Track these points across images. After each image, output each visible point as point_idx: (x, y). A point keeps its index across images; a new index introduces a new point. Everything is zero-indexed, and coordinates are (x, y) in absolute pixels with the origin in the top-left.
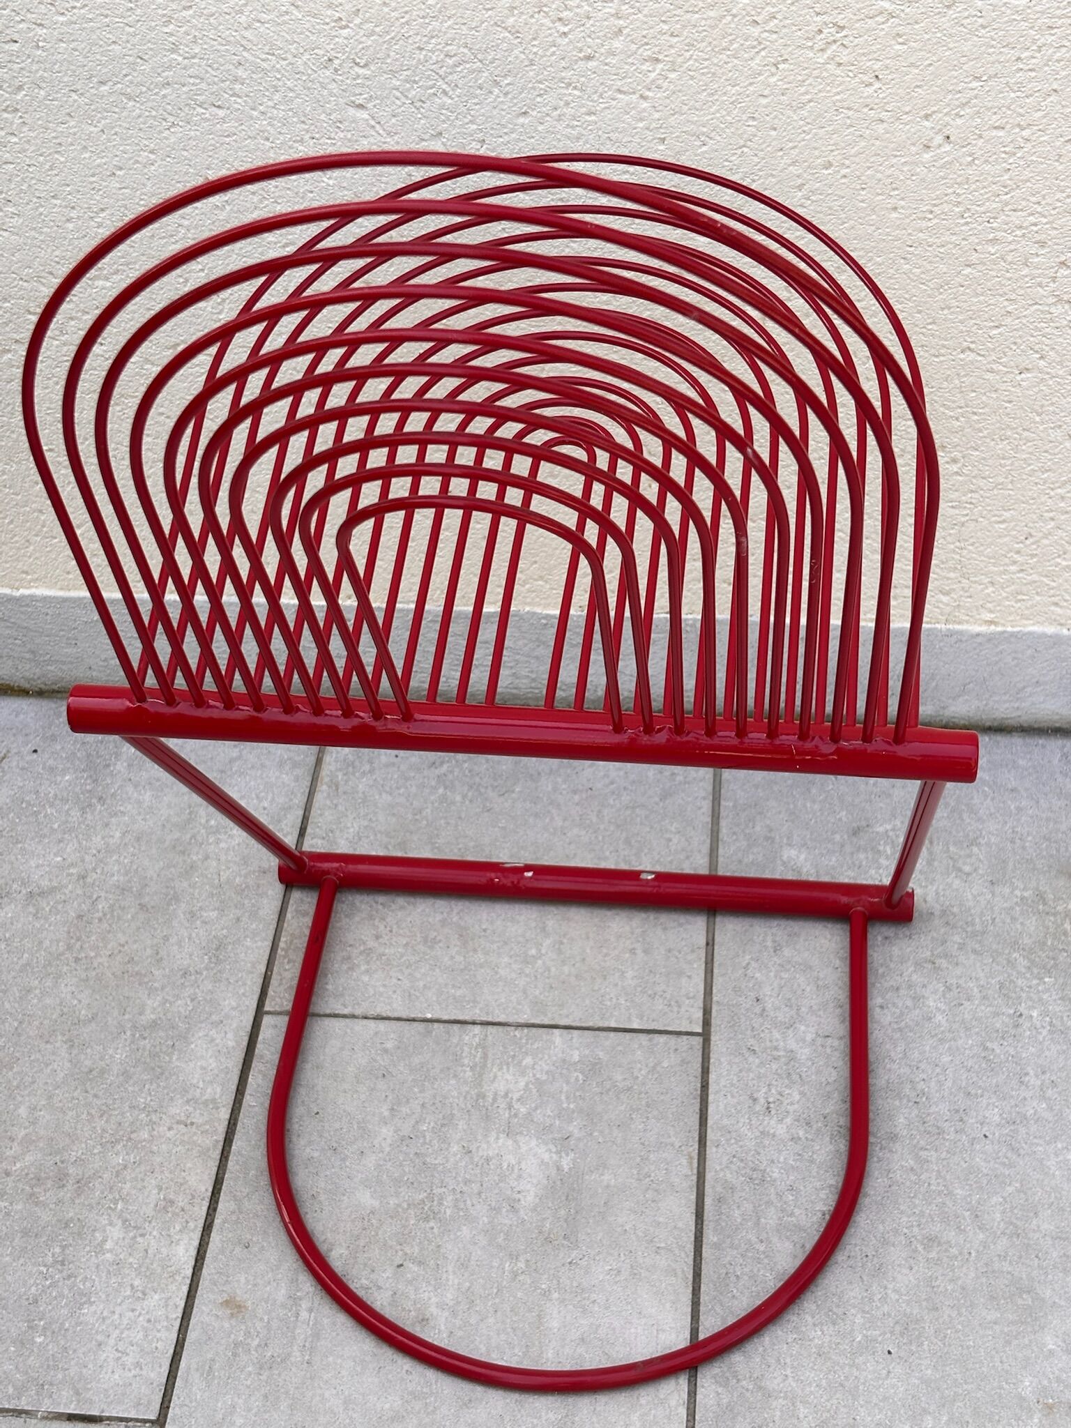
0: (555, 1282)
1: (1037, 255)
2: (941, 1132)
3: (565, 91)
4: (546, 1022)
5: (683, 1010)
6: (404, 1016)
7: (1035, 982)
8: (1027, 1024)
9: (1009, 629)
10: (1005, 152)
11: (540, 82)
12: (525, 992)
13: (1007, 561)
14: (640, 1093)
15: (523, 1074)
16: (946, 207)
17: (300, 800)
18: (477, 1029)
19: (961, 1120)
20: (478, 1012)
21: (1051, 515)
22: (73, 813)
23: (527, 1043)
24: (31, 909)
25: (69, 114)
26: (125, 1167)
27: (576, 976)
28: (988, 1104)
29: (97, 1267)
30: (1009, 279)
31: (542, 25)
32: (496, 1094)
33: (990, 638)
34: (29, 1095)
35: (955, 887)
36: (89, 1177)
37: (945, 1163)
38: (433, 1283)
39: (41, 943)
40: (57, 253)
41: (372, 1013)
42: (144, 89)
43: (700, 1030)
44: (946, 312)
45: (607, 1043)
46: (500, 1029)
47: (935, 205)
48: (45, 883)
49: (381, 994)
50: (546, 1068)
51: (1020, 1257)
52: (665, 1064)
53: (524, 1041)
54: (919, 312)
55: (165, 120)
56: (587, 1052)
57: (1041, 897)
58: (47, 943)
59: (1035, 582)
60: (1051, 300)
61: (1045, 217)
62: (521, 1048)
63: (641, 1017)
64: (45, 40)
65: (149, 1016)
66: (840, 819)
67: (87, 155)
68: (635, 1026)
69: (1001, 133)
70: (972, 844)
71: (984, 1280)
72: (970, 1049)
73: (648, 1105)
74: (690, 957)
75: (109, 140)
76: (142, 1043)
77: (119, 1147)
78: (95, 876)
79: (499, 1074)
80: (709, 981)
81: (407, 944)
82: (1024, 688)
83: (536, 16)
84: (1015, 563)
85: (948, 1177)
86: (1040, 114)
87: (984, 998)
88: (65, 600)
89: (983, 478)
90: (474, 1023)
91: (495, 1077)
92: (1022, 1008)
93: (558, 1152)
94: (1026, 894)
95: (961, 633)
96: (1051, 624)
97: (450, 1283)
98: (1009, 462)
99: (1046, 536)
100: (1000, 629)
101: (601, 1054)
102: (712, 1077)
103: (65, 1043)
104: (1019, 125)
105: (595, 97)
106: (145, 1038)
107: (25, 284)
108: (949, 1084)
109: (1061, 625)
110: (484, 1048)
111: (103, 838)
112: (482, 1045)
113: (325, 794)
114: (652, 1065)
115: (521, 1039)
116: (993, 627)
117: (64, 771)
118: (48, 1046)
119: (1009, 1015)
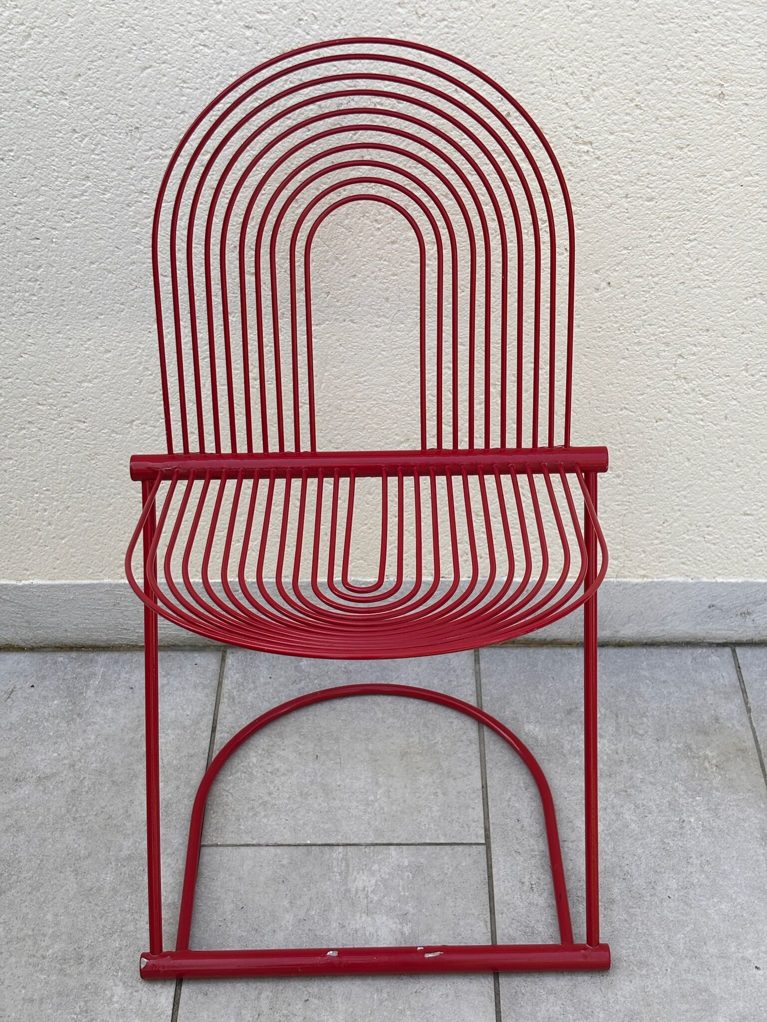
0: (407, 1004)
1: (664, 351)
2: (641, 896)
3: (379, 262)
4: (385, 842)
5: (471, 829)
6: (292, 843)
7: (690, 800)
8: (688, 827)
9: (656, 580)
10: (644, 291)
11: (364, 257)
12: (369, 823)
13: (652, 537)
14: (450, 883)
15: (373, 875)
16: (609, 324)
17: (210, 709)
18: (341, 849)
19: (653, 888)
20: (339, 837)
21: (678, 508)
22: (61, 725)
23: (373, 856)
24: (41, 788)
25: (71, 282)
26: (121, 949)
27: (401, 812)
28: (669, 877)
29: (110, 1012)
30: (648, 366)
31: (365, 224)
32: (357, 890)
33: (644, 586)
34: (52, 906)
35: (635, 743)
36: (98, 957)
37: (646, 915)
38: (329, 1009)
39: (49, 809)
40: (58, 367)
41: (270, 842)
42: (119, 266)
43: (483, 842)
44: (610, 386)
45: (425, 853)
46: (355, 847)
47: (602, 323)
48: (48, 771)
49: (276, 830)
50: (387, 871)
51: (698, 970)
52: (464, 864)
53: (372, 855)
54: (595, 387)
55: (131, 284)
56: (413, 859)
57: (688, 747)
58: (53, 809)
59: (670, 550)
60: (674, 377)
61: (669, 328)
62: (370, 859)
63: (445, 835)
64: (57, 238)
65: (125, 852)
66: (559, 704)
67: (81, 307)
68: (442, 841)
69: (640, 280)
70: (642, 716)
71: (677, 985)
72: (655, 844)
73: (455, 891)
74: (473, 796)
75: (95, 297)
76: (123, 869)
77: (115, 936)
78: (80, 765)
79: (358, 876)
80: (486, 810)
81: (289, 798)
82: (666, 617)
83: (362, 219)
84: (657, 538)
85: (649, 924)
86: (663, 268)
87: (660, 811)
88: (52, 586)
89: (636, 486)
90: (338, 845)
91: (356, 878)
92: (684, 817)
93: (400, 923)
94: (679, 746)
95: (626, 583)
96: (681, 576)
97: (340, 1009)
98: (652, 476)
99: (675, 521)
100: (650, 580)
101: (422, 860)
102: (494, 870)
103: (73, 872)
104: (651, 275)
105: (397, 265)
106: (124, 866)
107: (37, 387)
108: (643, 866)
109: (687, 576)
110: (346, 860)
111: (83, 740)
112: (345, 859)
113: (226, 705)
114: (455, 864)
115: (369, 853)
116: (645, 579)
117: (53, 699)
118: (61, 874)
119: (677, 821)
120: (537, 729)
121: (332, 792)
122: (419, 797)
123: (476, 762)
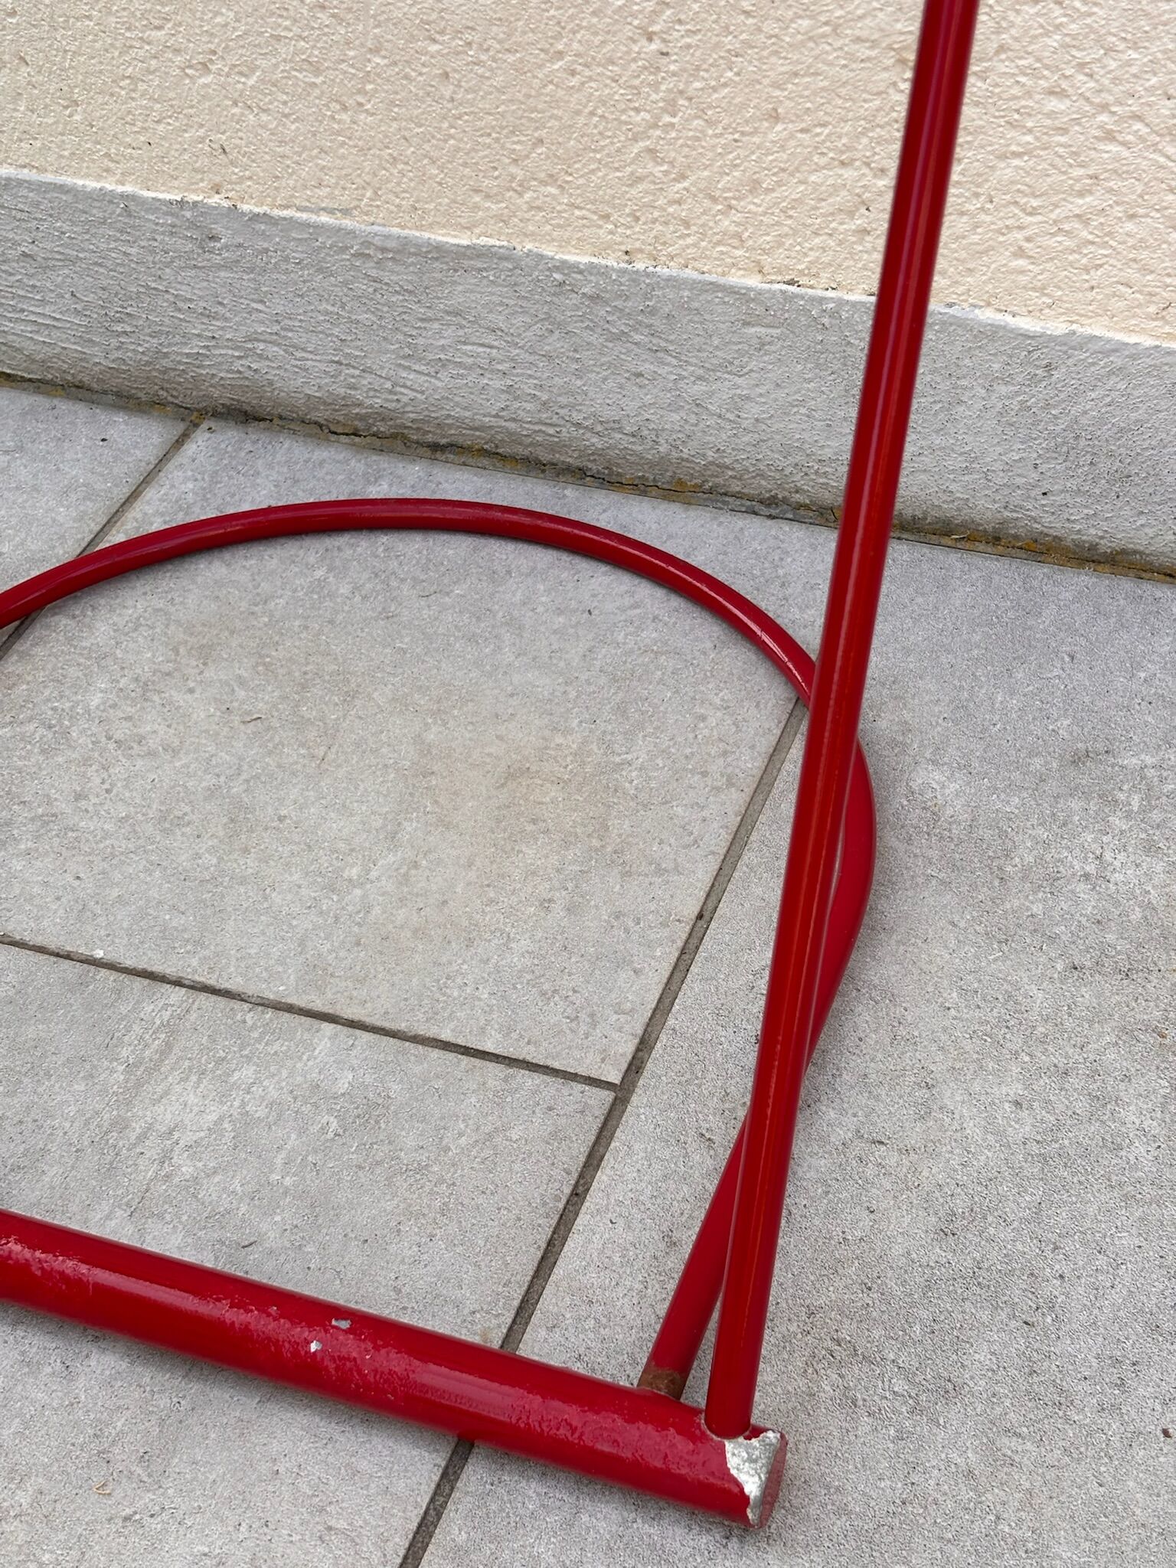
4: (319, 1005)
5: (598, 1032)
6: (53, 947)
12: (302, 943)
14: (441, 1181)
15: (223, 1097)
18: (177, 995)
20: (195, 962)
23: (259, 1040)
27: (416, 931)
32: (150, 1127)
43: (615, 1077)
46: (222, 1002)
49: (30, 899)
50: (274, 1094)
52: (516, 1134)
53: (255, 1035)
56: (369, 1079)
62: (242, 1048)
66: (1055, 732)
68: (489, 1046)
73: (443, 1211)
74: (655, 936)
79: (178, 1088)
81: (124, 820)
90: (178, 983)
91: (166, 1093)
101: (395, 1089)
102: (602, 1178)
110: (172, 1033)
112: (172, 1027)
114: (489, 1128)
115: (254, 1027)
120: (953, 787)
121: (251, 830)
122: (492, 901)
123: (717, 840)
